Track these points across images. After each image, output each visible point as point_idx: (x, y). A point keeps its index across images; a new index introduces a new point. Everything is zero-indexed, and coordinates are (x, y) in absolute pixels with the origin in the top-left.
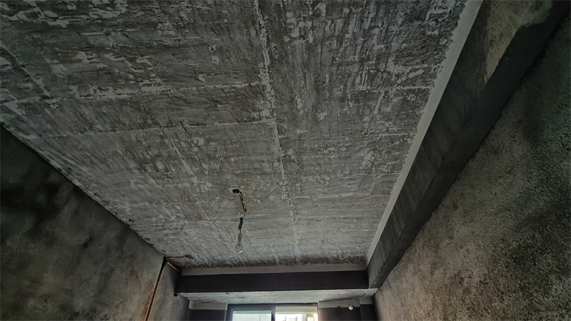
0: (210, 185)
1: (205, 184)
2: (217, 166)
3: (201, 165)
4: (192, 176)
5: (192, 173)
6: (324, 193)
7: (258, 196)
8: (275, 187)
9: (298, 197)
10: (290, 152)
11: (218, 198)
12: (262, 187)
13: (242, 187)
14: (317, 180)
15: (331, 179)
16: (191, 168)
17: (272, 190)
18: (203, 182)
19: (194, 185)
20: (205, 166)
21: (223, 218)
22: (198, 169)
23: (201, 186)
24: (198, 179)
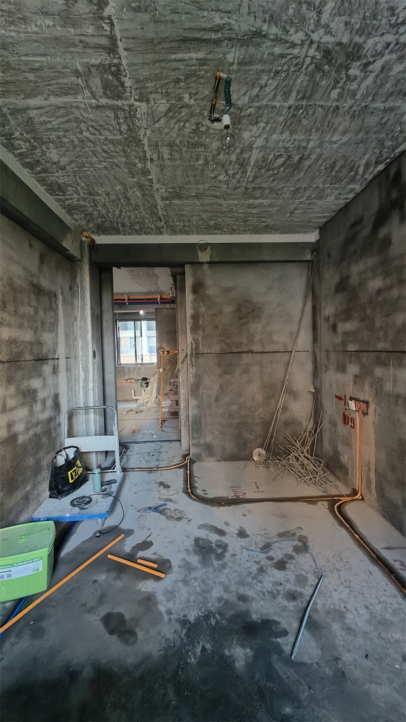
0: (246, 135)
1: (251, 137)
2: (221, 156)
3: (237, 159)
4: (257, 148)
5: (254, 151)
6: (78, 107)
7: (184, 112)
8: (157, 125)
9: (119, 103)
10: (140, 166)
12: (177, 126)
13: (203, 129)
14: (101, 134)
15: (81, 133)
17: (162, 121)
18: (253, 139)
19: (265, 136)
20: (234, 158)
21: (277, 50)
22: (243, 156)
23: (257, 135)
24: (254, 143)
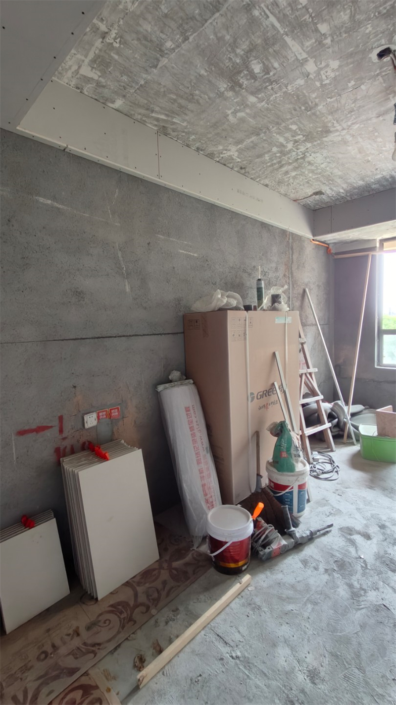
0: (335, 64)
1: (327, 66)
2: (345, 16)
3: (317, 30)
4: (306, 60)
5: (305, 55)
11: (353, 83)
16: (302, 45)
18: (323, 64)
19: (311, 76)
20: (323, 28)
21: (363, 117)
22: (314, 41)
23: (322, 72)
24: (315, 62)
